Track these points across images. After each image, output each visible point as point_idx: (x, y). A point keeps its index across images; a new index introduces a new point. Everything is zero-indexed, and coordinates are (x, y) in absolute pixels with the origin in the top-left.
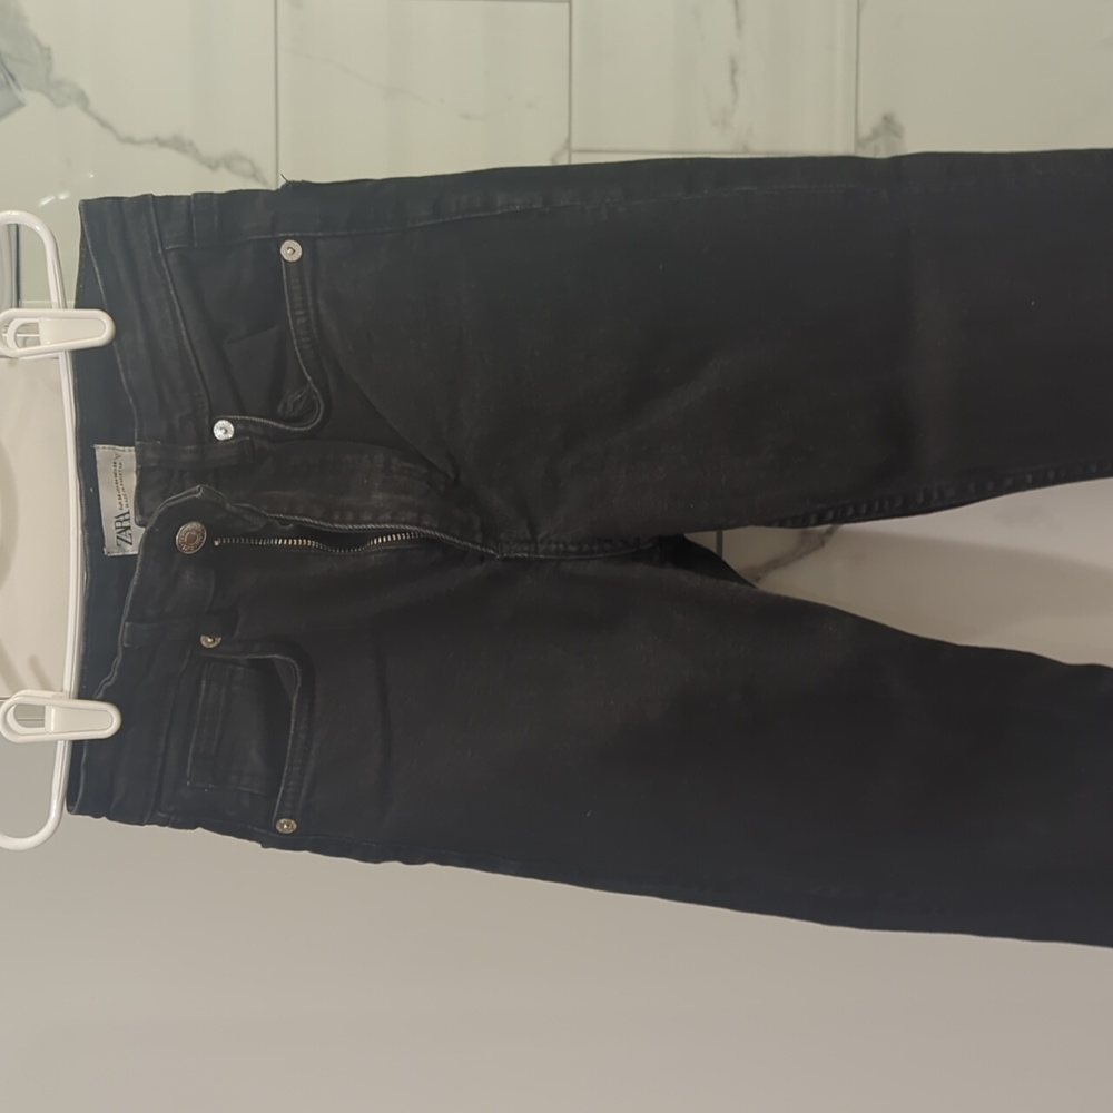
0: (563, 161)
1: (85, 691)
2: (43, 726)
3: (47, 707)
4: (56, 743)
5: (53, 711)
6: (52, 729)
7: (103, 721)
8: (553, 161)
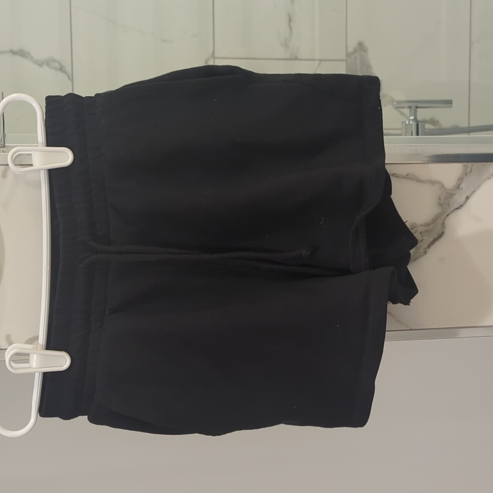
0: (211, 63)
1: (50, 345)
2: (28, 363)
3: (31, 354)
4: (35, 373)
5: (35, 356)
6: (34, 366)
7: (61, 361)
8: (206, 63)
